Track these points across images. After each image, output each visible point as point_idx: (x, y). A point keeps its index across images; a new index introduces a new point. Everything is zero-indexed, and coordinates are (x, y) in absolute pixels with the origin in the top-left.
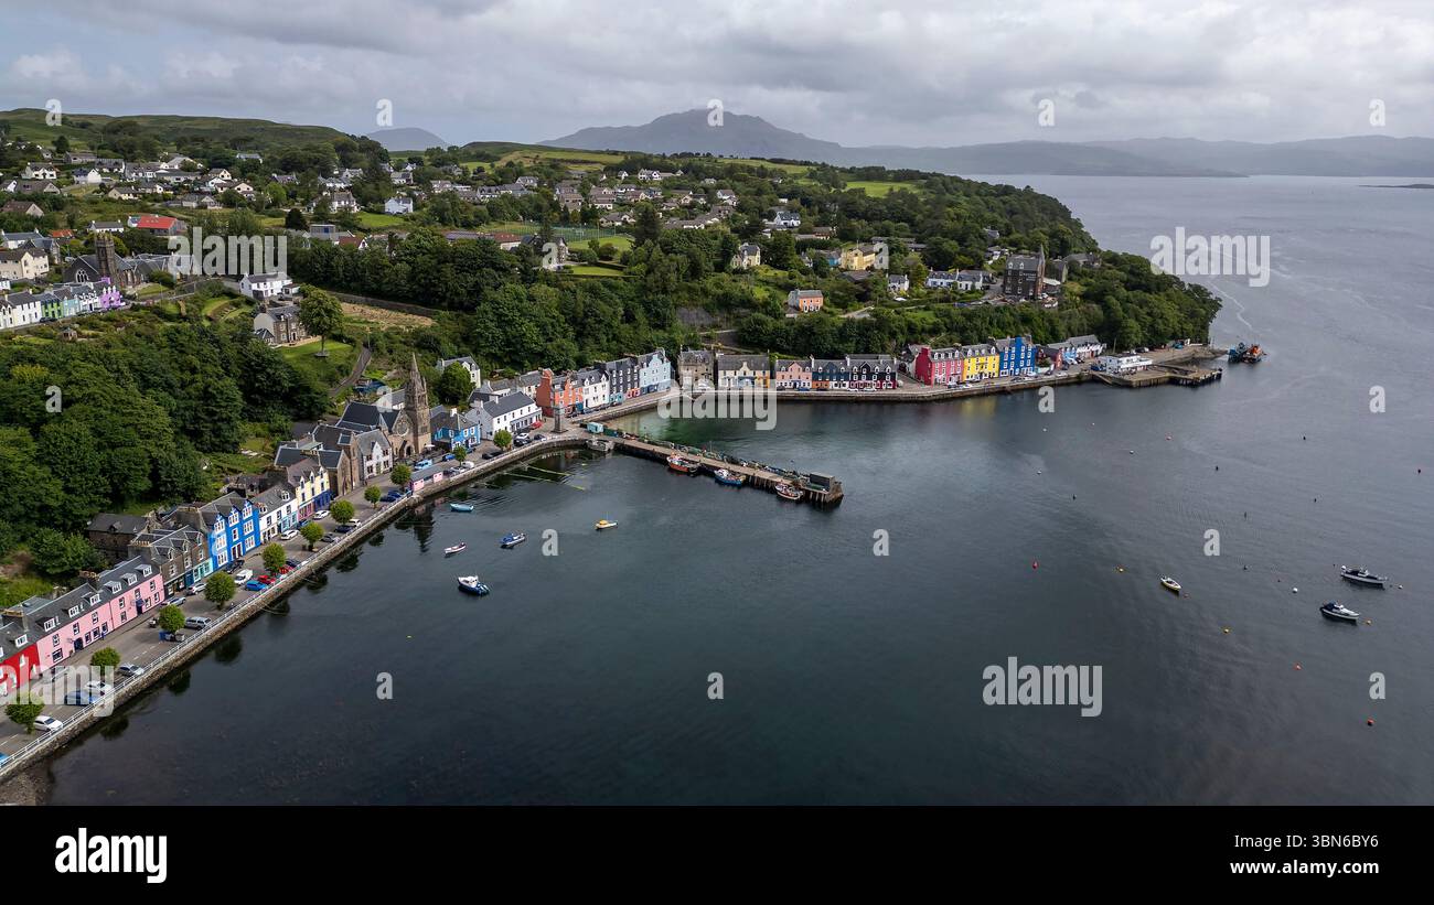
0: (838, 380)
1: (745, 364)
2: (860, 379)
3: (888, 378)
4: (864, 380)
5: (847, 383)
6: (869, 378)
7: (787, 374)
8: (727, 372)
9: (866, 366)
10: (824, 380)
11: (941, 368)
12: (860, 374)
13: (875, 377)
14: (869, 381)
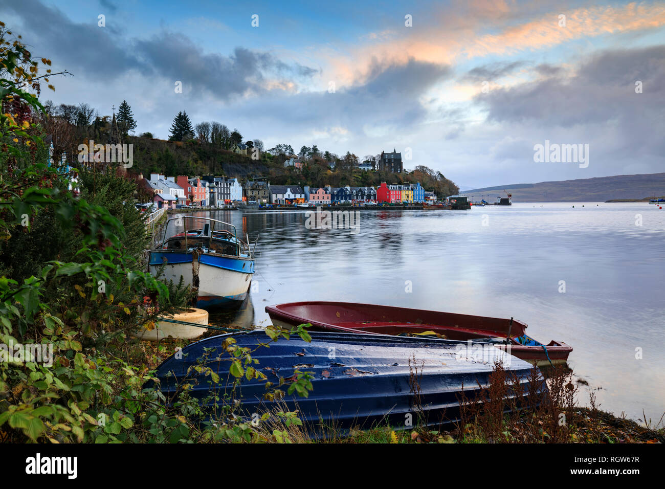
0: (346, 199)
1: (289, 190)
2: (357, 198)
3: (372, 198)
4: (359, 199)
5: (351, 201)
6: (362, 198)
7: (316, 196)
8: (278, 195)
9: (360, 190)
10: (338, 199)
11: (393, 195)
13: (365, 197)
14: (362, 200)
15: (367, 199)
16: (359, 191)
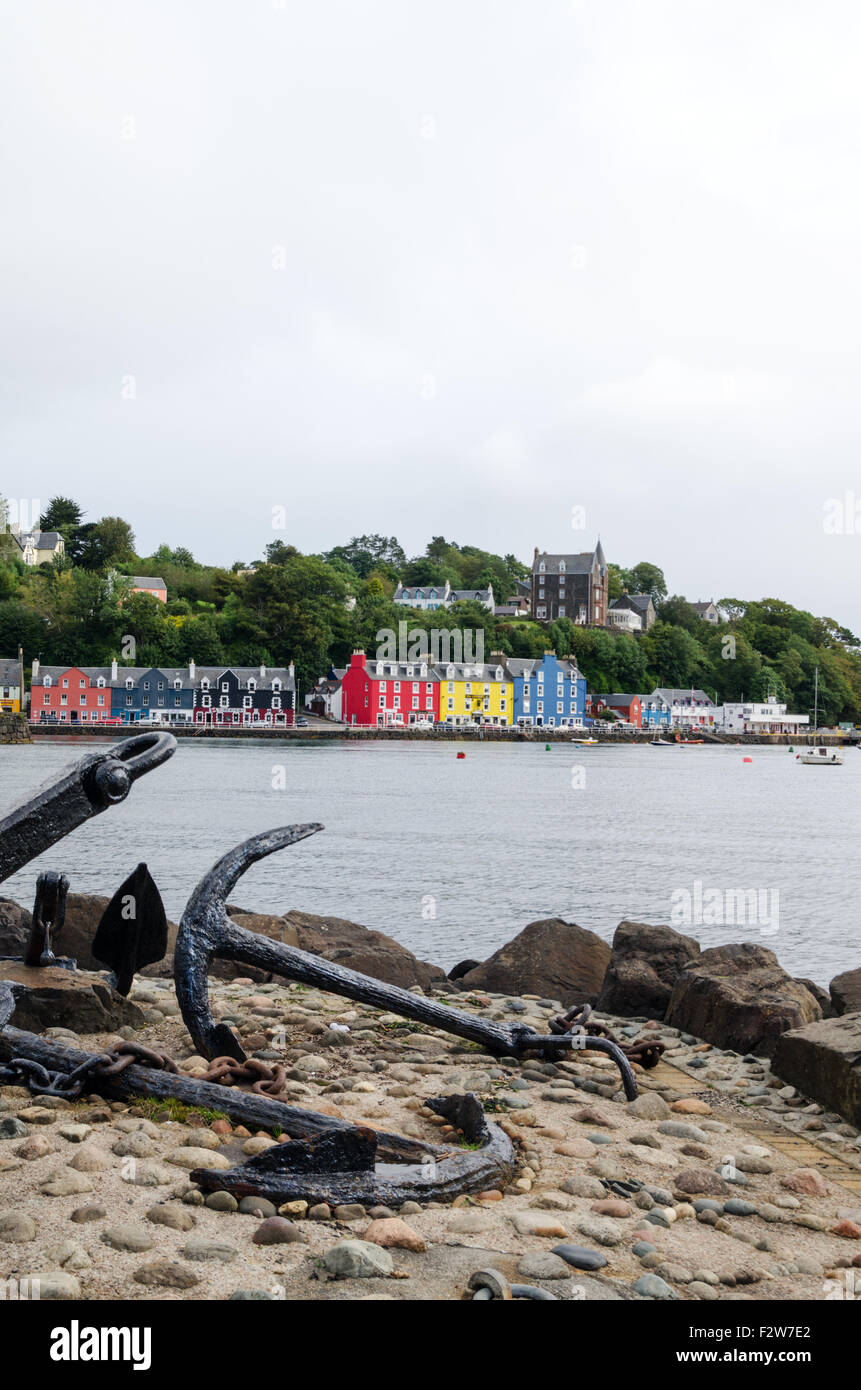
0: (168, 705)
2: (216, 704)
3: (276, 703)
4: (224, 708)
5: (189, 713)
6: (236, 702)
7: (55, 693)
9: (229, 677)
10: (137, 704)
11: (390, 694)
12: (216, 694)
13: (248, 702)
14: (236, 711)
15: (255, 706)
16: (222, 680)
